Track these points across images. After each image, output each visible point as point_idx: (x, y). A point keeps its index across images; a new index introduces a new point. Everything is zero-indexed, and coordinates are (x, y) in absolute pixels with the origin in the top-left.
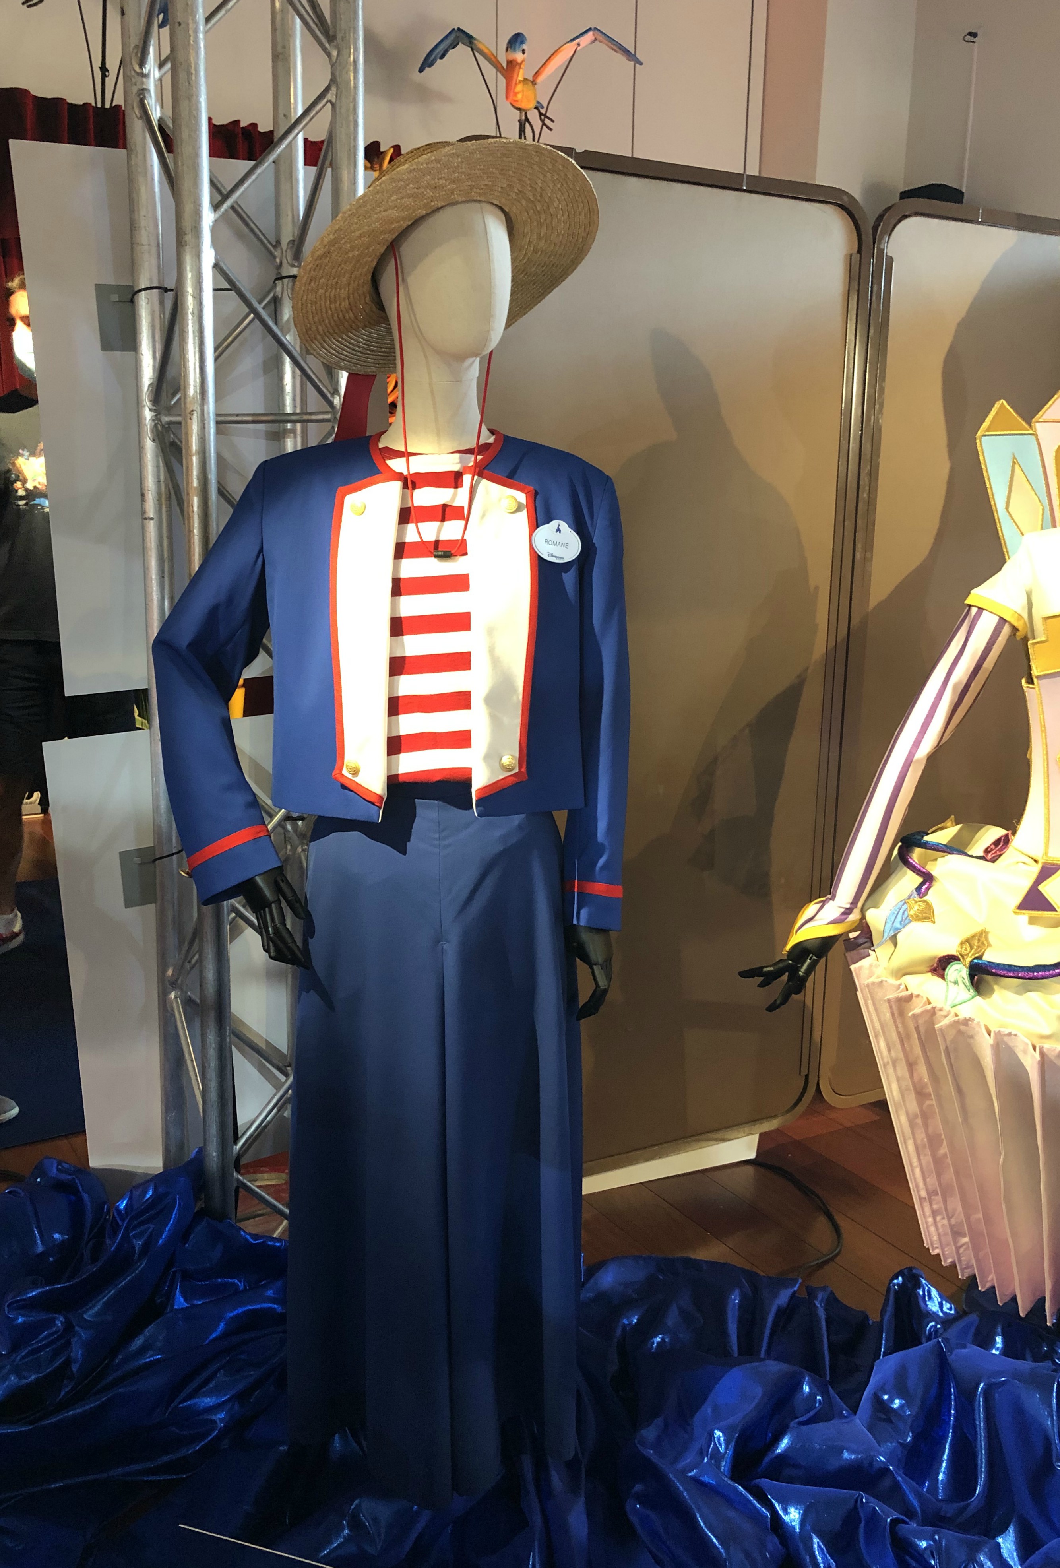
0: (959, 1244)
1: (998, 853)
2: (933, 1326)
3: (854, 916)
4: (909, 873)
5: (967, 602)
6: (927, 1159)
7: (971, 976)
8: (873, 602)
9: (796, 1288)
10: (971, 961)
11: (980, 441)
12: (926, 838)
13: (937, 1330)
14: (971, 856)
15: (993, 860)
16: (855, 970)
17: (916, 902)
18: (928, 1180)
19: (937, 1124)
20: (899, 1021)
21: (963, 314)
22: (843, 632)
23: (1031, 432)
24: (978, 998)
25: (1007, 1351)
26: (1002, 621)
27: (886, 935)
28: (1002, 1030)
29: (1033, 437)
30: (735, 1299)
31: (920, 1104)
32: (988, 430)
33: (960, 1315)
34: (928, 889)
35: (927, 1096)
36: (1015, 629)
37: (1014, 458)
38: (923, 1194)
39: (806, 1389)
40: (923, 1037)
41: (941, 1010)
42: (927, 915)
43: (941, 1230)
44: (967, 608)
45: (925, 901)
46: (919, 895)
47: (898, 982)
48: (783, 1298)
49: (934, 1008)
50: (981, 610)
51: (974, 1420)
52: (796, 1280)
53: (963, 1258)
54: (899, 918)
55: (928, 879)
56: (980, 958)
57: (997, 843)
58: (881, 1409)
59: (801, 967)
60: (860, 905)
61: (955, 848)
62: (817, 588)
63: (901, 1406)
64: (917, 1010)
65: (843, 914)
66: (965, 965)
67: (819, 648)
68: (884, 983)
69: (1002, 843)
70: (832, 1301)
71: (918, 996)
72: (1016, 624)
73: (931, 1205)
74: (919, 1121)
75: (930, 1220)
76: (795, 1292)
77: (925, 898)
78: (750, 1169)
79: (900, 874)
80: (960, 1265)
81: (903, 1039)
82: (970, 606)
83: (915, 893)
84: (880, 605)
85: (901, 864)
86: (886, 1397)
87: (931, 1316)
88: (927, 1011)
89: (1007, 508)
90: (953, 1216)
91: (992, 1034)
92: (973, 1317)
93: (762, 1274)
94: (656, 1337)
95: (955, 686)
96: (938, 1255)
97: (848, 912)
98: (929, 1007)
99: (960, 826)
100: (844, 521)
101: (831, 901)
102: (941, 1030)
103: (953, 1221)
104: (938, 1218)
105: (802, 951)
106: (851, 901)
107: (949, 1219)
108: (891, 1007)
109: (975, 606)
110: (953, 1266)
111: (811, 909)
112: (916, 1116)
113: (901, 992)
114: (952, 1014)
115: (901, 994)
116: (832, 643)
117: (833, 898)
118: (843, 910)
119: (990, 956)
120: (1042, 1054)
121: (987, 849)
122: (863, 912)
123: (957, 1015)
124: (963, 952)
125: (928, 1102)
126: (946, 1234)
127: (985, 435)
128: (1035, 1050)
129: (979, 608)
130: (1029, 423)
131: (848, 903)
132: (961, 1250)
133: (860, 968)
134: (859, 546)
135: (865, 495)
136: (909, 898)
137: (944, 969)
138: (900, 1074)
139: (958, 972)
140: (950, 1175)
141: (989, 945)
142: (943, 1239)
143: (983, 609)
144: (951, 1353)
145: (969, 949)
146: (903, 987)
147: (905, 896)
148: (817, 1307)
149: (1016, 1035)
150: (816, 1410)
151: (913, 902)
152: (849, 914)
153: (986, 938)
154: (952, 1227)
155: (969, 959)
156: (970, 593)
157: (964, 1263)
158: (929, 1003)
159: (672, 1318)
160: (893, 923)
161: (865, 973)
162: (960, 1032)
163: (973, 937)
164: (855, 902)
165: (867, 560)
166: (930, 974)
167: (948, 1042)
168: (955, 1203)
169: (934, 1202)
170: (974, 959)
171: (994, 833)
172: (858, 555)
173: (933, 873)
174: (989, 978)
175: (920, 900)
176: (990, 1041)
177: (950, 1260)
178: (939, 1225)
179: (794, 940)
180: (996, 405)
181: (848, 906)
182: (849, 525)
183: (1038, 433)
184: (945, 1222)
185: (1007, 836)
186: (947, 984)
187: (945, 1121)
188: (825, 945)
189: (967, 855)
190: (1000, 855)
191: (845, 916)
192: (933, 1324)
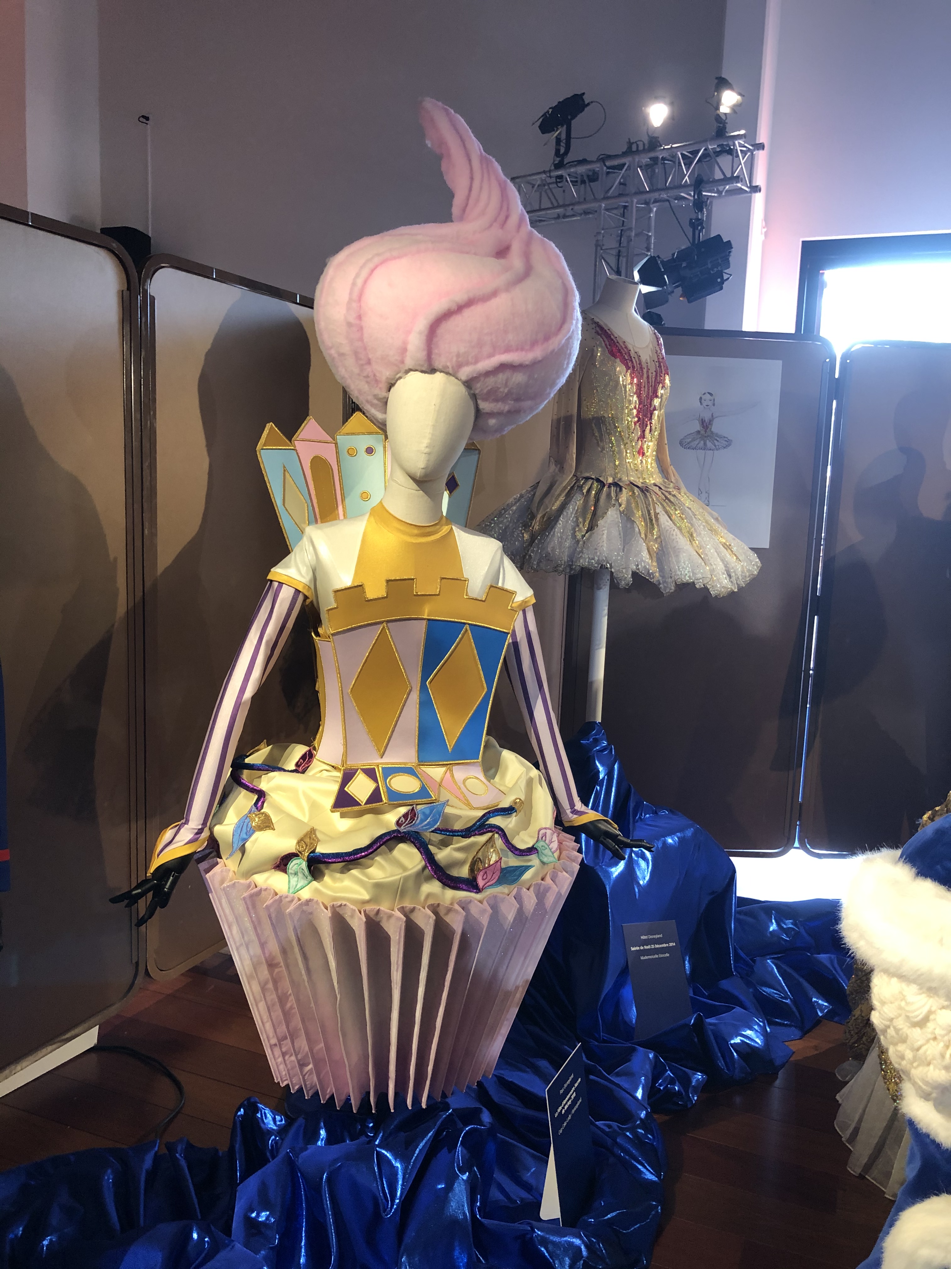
0: (304, 1073)
1: (306, 765)
2: (273, 1139)
3: (205, 834)
4: (244, 792)
5: (268, 578)
6: (278, 1013)
7: (309, 867)
8: (160, 568)
9: (156, 1149)
10: (308, 855)
11: (260, 454)
12: (247, 761)
13: (276, 1142)
14: (288, 771)
15: (303, 772)
16: (210, 878)
17: (256, 815)
18: (278, 1030)
19: (286, 985)
20: (252, 911)
21: (209, 346)
22: (139, 594)
23: (292, 448)
24: (314, 882)
25: (330, 1141)
26: (297, 592)
27: (235, 846)
28: (335, 903)
29: (294, 452)
30: (109, 1178)
31: (271, 973)
32: (264, 445)
33: (290, 1121)
34: (263, 803)
35: (277, 965)
36: (306, 597)
37: (284, 467)
38: (274, 1041)
39: (195, 1236)
40: (274, 921)
41: (287, 897)
42: (267, 824)
43: (289, 1066)
44: (269, 582)
45: (263, 813)
46: (257, 808)
47: (248, 881)
48: (148, 1162)
49: (281, 897)
50: (281, 584)
51: (323, 1205)
52: (154, 1143)
53: (307, 1083)
54: (244, 830)
55: (261, 795)
56: (313, 852)
57: (303, 757)
58: (252, 1225)
59: (166, 884)
60: (208, 824)
61: (271, 766)
62: (115, 559)
63: (268, 1218)
64: (269, 902)
65: (197, 834)
66: (304, 860)
67: (121, 610)
68: (237, 884)
69: (308, 758)
70: (190, 1147)
71: (266, 889)
72: (307, 594)
73: (281, 1048)
74: (270, 986)
75: (280, 1060)
76: (156, 1153)
77: (262, 811)
78: (94, 1056)
79: (236, 793)
80: (306, 1088)
81: (257, 925)
82: (271, 581)
83: (254, 809)
84: (167, 570)
85: (235, 785)
86: (254, 1215)
87: (270, 1132)
88: (275, 901)
89: (284, 505)
90: (299, 1053)
91: (329, 908)
92: (301, 1121)
93: (124, 1146)
94: (44, 1240)
95: (267, 642)
96: (288, 1085)
97: (200, 831)
98: (278, 897)
99: (270, 747)
100: (133, 504)
101: (186, 825)
102: (290, 914)
103: (299, 1057)
104: (287, 1057)
105: (165, 870)
106: (202, 822)
107: (296, 1056)
108: (246, 903)
109: (277, 581)
110: (300, 1090)
111: (168, 834)
112: (266, 983)
113: (252, 889)
114: (296, 899)
115: (253, 891)
116: (131, 604)
117: (187, 822)
118: (196, 831)
119: (321, 849)
120: (367, 916)
121: (297, 763)
122: (211, 830)
123: (299, 900)
124: (301, 849)
125: (276, 970)
126: (293, 1068)
127: (262, 449)
128: (360, 913)
129: (279, 582)
130: (290, 441)
131: (199, 825)
132: (306, 1077)
133: (214, 875)
134: (146, 524)
135: (148, 484)
136: (250, 813)
137: (286, 865)
138: (252, 953)
139: (299, 865)
140: (297, 1021)
141: (319, 840)
142: (291, 1072)
143: (283, 583)
144: (298, 1157)
145: (304, 846)
146: (253, 885)
147: (246, 812)
148: (178, 1158)
149: (345, 905)
150: (205, 1252)
151: (254, 815)
152: (201, 833)
153: (315, 834)
154: (299, 1061)
155: (306, 854)
156: (270, 571)
157: (308, 1086)
158: (276, 894)
159: (55, 1218)
160: (240, 835)
161: (218, 879)
162: (303, 911)
163: (305, 836)
164: (204, 824)
165: (154, 535)
166: (273, 870)
167: (295, 922)
168: (302, 1043)
169: (283, 1046)
170: (310, 853)
171: (299, 750)
172: (146, 532)
173: (264, 789)
174: (322, 866)
175: (258, 813)
176: (329, 913)
177: (297, 1087)
178: (288, 1062)
179: (156, 863)
180: (267, 426)
181: (200, 827)
182: (137, 506)
183: (297, 448)
184: (293, 1058)
185: (310, 751)
186: (289, 876)
187: (292, 982)
188: (182, 863)
189: (285, 770)
190: (308, 767)
191: (198, 836)
192: (273, 1137)
